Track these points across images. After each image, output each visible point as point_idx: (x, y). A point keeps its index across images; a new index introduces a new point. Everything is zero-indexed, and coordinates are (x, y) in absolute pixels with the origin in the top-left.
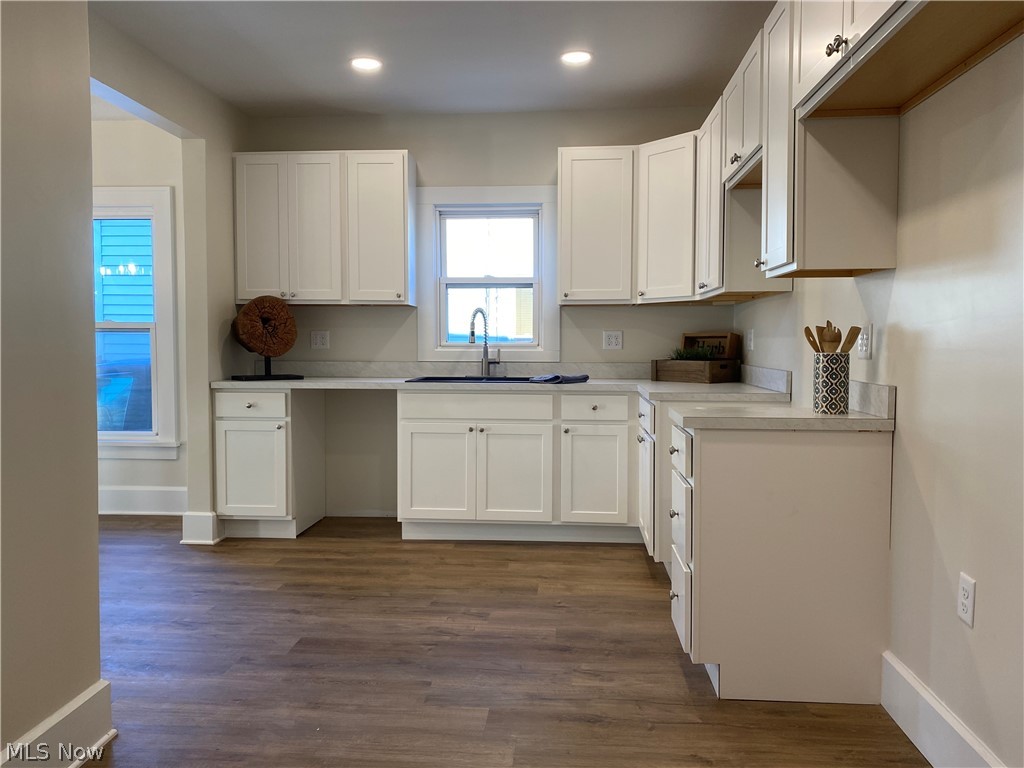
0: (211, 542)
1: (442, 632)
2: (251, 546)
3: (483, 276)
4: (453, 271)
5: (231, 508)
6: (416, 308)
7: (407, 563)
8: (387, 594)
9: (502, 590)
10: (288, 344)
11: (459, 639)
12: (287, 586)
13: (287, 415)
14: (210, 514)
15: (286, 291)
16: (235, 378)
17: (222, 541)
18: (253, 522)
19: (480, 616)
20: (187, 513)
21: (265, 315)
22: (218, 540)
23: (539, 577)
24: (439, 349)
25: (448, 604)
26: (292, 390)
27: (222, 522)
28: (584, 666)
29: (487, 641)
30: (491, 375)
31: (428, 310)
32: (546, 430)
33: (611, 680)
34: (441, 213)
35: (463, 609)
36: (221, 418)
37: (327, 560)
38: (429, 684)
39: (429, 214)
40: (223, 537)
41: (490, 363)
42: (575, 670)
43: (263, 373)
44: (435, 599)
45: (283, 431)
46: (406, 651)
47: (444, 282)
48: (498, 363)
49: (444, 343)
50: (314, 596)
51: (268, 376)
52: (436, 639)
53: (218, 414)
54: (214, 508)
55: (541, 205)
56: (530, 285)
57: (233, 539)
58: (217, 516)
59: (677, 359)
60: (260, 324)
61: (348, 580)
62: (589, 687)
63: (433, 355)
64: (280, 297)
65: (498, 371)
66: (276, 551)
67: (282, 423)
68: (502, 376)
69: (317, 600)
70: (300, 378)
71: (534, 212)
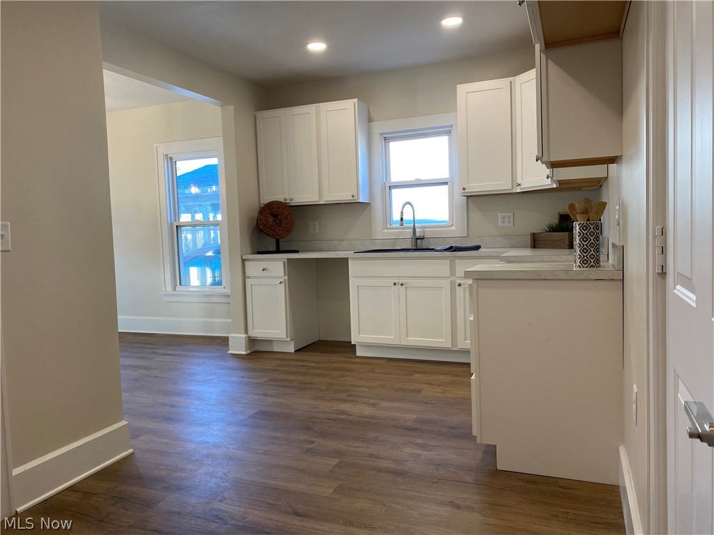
0: (244, 353)
1: (342, 413)
2: (265, 356)
3: (414, 179)
4: (395, 177)
5: (257, 332)
6: (370, 203)
7: (349, 370)
8: (325, 388)
9: (397, 390)
10: (288, 231)
11: (350, 418)
12: (271, 380)
13: (285, 275)
14: (244, 336)
15: (288, 197)
16: (259, 253)
17: (251, 353)
18: (270, 342)
19: (374, 405)
20: (232, 335)
21: (274, 213)
22: (249, 352)
23: (429, 384)
24: (386, 231)
25: (357, 396)
26: (288, 259)
27: (252, 341)
28: (419, 441)
29: (368, 420)
30: (419, 247)
31: (378, 205)
32: (446, 284)
33: (430, 451)
34: (385, 139)
35: (365, 400)
36: (249, 277)
37: (304, 366)
38: (314, 442)
39: (377, 140)
40: (252, 351)
41: (417, 239)
42: (410, 443)
43: (275, 249)
44: (352, 393)
45: (283, 285)
46: (314, 423)
47: (388, 185)
48: (422, 239)
49: (389, 226)
50: (282, 386)
51: (278, 251)
52: (336, 416)
53: (247, 275)
54: (246, 332)
55: (452, 126)
56: (446, 183)
57: (258, 351)
58: (249, 337)
59: (550, 231)
60: (271, 219)
61: (308, 378)
62: (412, 454)
63: (381, 235)
64: (283, 201)
65: (425, 244)
66: (278, 359)
67: (282, 280)
68: (426, 247)
69: (282, 389)
70: (297, 252)
71: (448, 133)
